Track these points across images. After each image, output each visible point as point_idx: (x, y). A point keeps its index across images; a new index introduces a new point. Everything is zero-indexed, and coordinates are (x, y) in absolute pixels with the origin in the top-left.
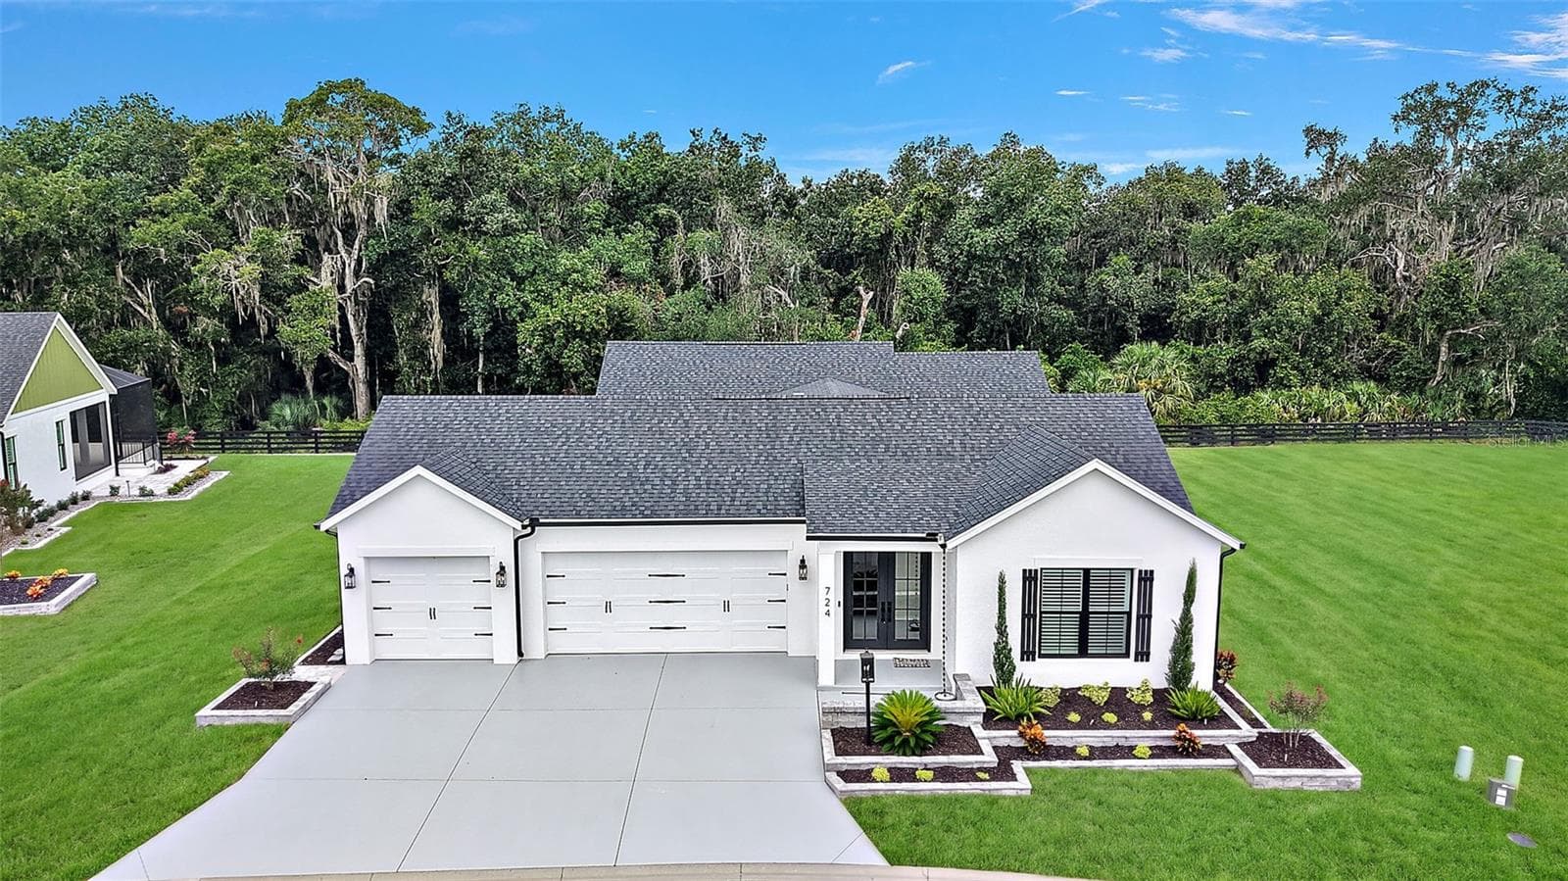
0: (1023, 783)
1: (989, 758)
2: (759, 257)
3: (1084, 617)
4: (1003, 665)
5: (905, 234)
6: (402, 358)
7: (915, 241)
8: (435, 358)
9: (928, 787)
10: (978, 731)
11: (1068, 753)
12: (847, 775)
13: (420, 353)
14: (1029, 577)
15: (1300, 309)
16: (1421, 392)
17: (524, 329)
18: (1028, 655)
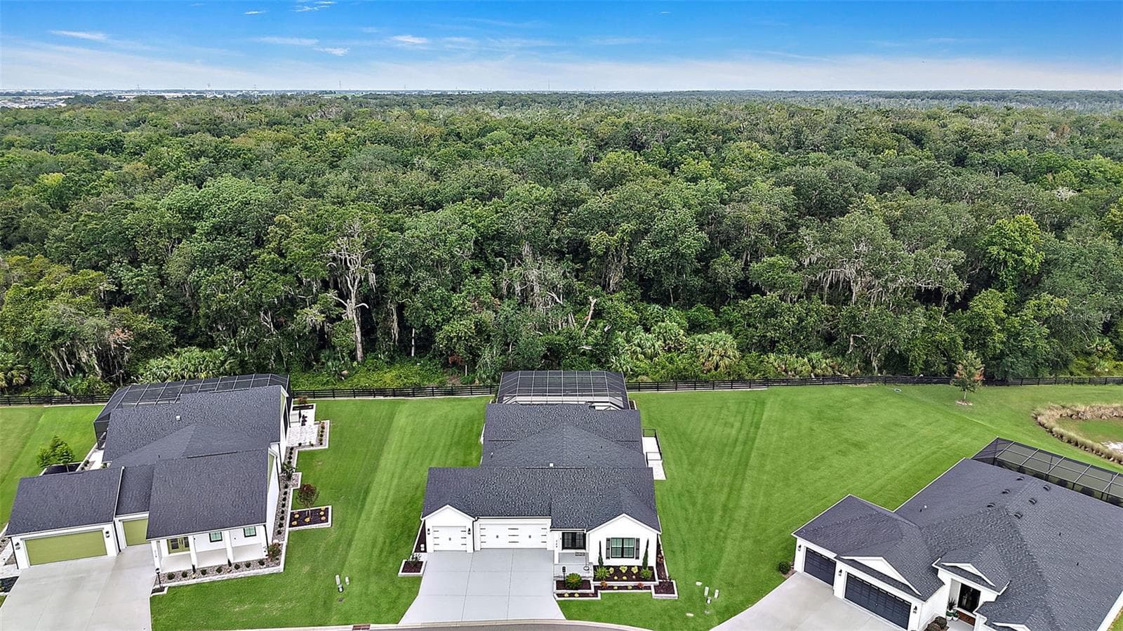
0: (599, 598)
1: (593, 590)
2: (543, 281)
3: (623, 548)
4: (600, 560)
5: (616, 247)
6: (379, 334)
7: (621, 251)
8: (395, 335)
9: (577, 598)
10: (592, 582)
11: (611, 588)
12: (559, 595)
13: (388, 333)
14: (608, 540)
15: (789, 321)
16: (843, 356)
17: (439, 336)
18: (608, 558)
